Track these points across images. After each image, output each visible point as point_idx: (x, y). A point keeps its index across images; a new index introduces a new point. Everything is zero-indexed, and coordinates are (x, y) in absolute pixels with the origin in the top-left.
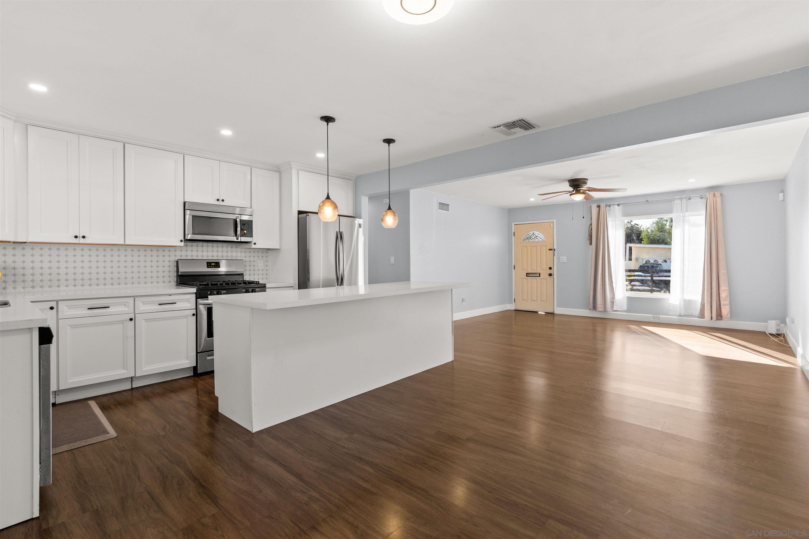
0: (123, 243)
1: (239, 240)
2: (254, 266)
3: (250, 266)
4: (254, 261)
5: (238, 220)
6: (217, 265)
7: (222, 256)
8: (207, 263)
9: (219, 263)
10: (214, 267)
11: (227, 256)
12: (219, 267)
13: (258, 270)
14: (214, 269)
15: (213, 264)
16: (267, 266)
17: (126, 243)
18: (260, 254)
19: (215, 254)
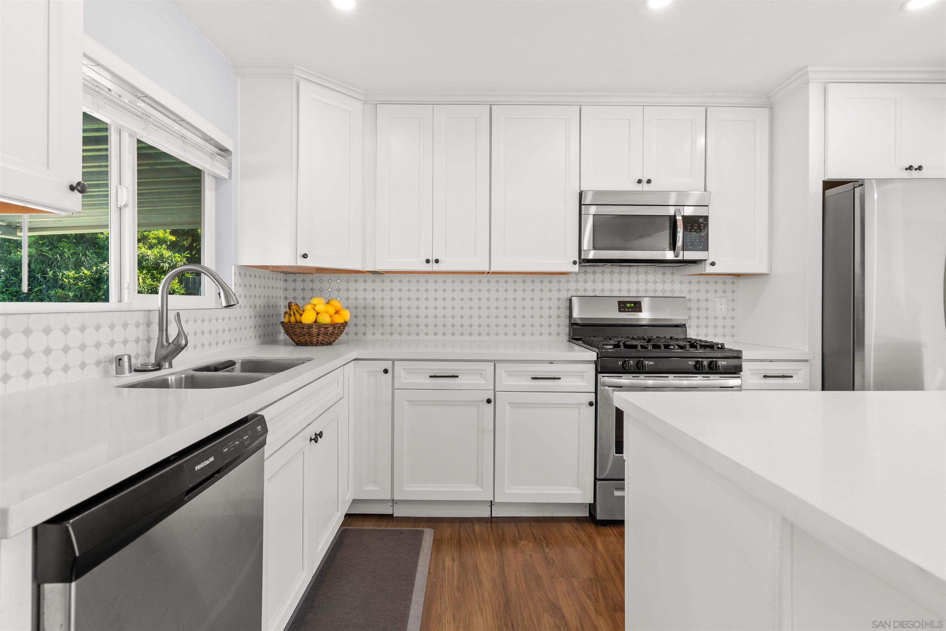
0: (486, 269)
1: (680, 258)
2: (707, 309)
3: (698, 309)
4: (707, 300)
5: (679, 218)
6: (637, 307)
7: (646, 291)
8: (620, 303)
9: (639, 303)
10: (630, 310)
11: (655, 291)
12: (640, 311)
13: (716, 318)
14: (631, 315)
15: (628, 305)
16: (733, 309)
17: (493, 269)
18: (720, 287)
19: (633, 286)
